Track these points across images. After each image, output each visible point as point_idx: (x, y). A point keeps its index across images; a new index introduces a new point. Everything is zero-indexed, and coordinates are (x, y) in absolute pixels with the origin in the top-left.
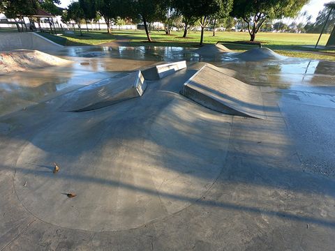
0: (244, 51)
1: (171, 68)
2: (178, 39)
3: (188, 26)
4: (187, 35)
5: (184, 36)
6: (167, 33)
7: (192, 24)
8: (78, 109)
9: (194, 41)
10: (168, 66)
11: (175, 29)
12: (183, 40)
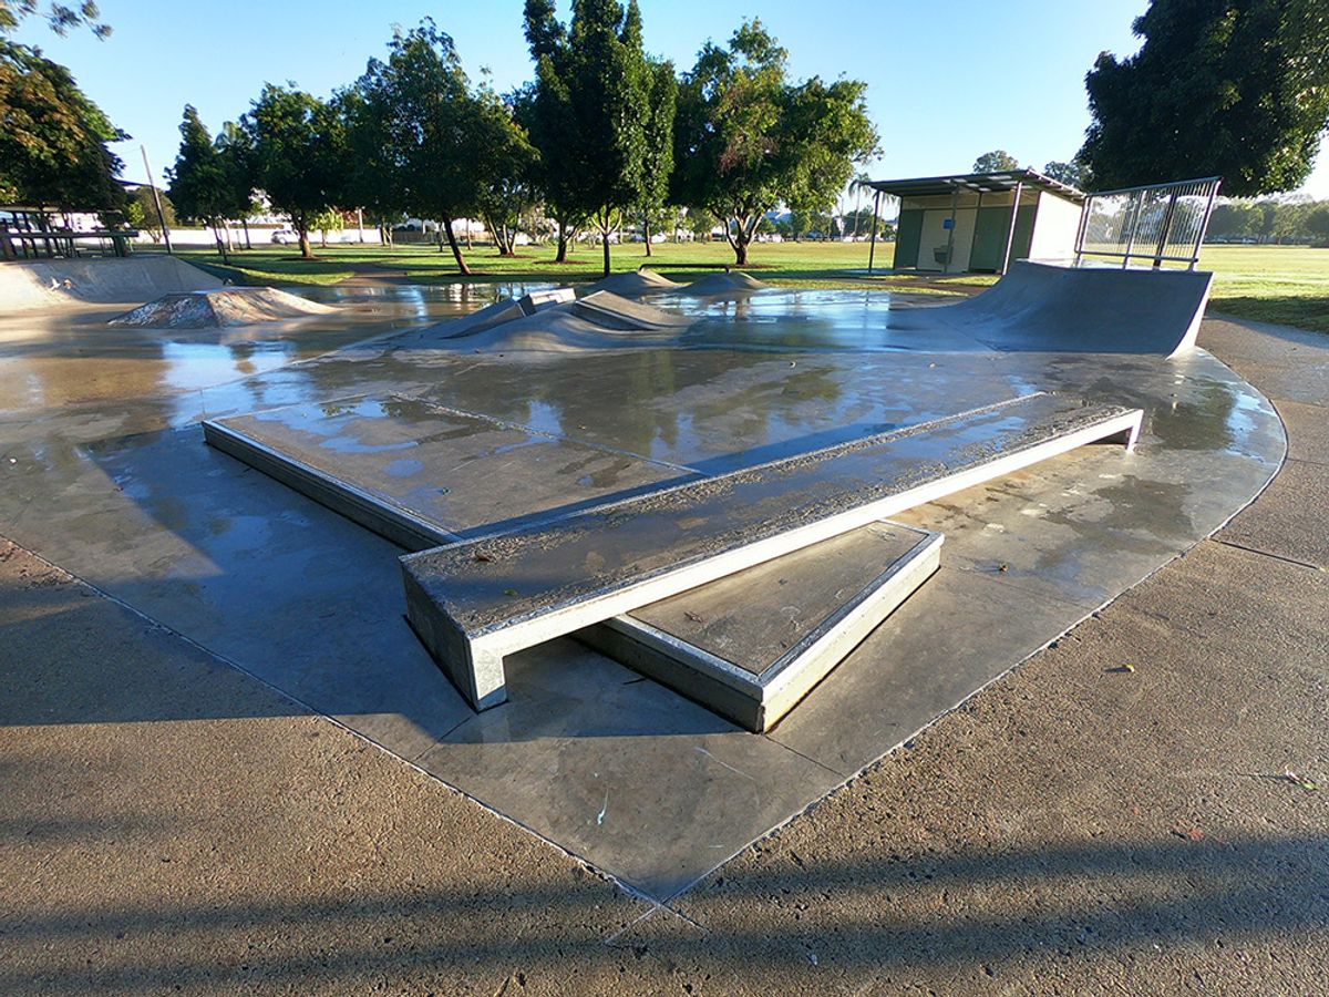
0: (686, 285)
1: (552, 298)
2: (542, 267)
3: (569, 228)
4: (568, 256)
5: (560, 258)
6: (503, 251)
7: (581, 223)
8: (455, 333)
9: (590, 269)
10: (547, 296)
11: (522, 239)
12: (557, 268)
